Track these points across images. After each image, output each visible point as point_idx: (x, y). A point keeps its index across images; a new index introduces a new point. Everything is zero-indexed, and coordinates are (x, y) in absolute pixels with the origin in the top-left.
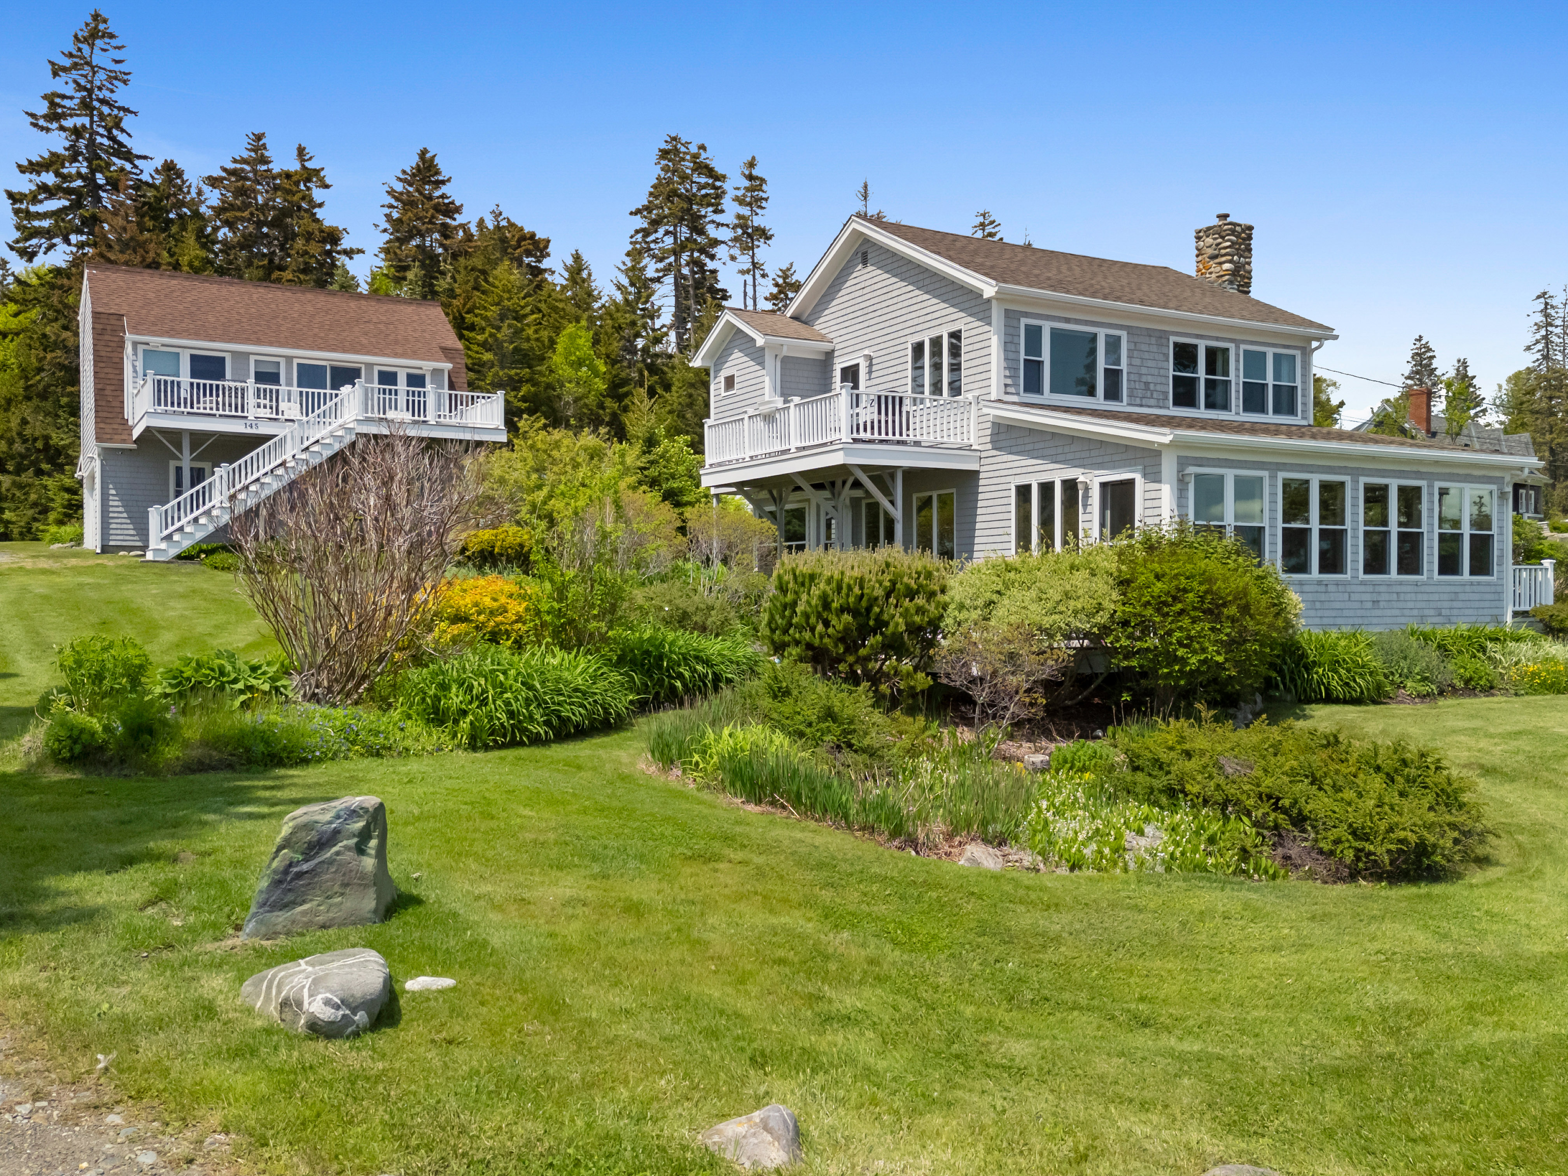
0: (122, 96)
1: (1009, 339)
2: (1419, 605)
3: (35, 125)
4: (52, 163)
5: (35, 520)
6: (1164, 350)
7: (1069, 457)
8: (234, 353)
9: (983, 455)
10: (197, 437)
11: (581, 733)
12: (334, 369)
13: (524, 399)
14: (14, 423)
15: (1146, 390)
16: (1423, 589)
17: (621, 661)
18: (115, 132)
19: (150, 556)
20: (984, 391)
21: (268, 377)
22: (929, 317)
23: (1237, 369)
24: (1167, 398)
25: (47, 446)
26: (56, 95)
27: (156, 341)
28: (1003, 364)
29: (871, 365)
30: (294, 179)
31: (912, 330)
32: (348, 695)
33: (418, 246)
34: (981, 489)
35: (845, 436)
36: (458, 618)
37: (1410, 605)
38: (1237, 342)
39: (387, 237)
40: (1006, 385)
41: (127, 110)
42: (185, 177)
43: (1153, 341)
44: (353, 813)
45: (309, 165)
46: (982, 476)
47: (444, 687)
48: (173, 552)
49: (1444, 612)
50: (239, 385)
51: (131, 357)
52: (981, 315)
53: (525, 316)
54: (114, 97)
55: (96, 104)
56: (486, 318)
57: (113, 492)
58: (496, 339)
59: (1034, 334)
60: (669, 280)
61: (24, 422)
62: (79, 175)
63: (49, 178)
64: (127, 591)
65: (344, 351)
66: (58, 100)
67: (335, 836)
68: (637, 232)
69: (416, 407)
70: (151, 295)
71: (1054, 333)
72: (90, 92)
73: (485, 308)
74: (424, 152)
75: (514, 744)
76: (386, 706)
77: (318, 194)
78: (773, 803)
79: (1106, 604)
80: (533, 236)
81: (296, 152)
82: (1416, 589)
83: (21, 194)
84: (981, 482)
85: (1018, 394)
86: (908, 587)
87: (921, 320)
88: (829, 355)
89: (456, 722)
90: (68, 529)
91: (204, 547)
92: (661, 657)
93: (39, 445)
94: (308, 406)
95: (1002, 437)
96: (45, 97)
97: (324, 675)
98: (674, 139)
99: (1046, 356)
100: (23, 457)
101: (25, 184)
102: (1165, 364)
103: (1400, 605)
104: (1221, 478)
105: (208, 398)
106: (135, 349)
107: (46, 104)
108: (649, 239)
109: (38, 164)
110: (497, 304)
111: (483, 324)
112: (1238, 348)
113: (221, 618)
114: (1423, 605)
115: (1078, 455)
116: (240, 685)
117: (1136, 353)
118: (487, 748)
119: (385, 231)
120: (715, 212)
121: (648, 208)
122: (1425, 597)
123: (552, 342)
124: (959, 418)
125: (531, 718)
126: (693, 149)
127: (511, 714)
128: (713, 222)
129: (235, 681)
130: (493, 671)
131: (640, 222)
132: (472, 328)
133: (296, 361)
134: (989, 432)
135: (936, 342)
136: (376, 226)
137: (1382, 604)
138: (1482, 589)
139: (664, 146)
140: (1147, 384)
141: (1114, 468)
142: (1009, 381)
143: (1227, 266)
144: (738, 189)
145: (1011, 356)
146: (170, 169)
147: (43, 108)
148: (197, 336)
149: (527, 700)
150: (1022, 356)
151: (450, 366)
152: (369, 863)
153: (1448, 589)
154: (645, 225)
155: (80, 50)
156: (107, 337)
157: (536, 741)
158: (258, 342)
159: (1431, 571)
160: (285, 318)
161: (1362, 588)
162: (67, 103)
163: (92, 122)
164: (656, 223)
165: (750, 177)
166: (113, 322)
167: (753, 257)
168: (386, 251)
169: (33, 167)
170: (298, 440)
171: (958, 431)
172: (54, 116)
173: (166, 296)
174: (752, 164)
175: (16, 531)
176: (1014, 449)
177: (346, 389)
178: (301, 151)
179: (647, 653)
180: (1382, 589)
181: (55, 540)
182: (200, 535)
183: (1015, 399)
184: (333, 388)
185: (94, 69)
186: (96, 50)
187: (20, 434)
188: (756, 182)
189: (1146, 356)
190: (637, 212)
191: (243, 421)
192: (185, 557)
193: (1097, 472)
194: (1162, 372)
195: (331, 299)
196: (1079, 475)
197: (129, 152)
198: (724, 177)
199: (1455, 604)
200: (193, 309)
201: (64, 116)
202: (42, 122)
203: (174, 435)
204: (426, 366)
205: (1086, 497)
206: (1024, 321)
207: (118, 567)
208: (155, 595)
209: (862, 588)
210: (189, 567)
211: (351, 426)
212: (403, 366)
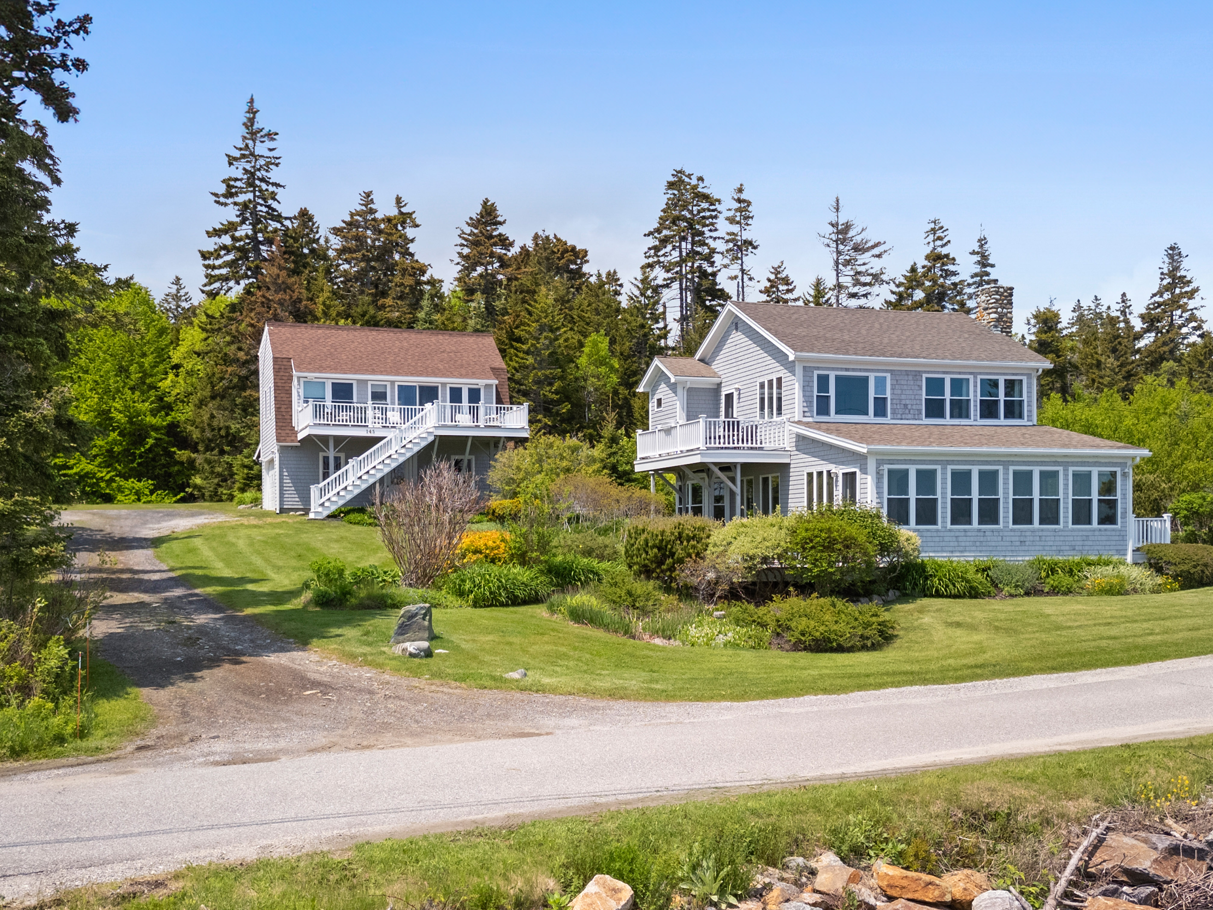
0: (274, 175)
1: (807, 383)
2: (1056, 543)
3: (217, 202)
4: (229, 228)
5: (219, 485)
6: (919, 383)
7: (830, 457)
8: (358, 381)
9: (792, 453)
10: (338, 440)
11: (525, 602)
12: (420, 387)
13: (556, 392)
14: (206, 418)
15: (903, 411)
16: (1060, 533)
17: (550, 571)
18: (270, 202)
19: (312, 516)
20: (792, 415)
21: (379, 396)
22: (767, 368)
23: (975, 391)
24: (921, 413)
25: (228, 434)
26: (230, 179)
27: (311, 375)
28: (802, 399)
29: (739, 394)
30: (394, 222)
31: (759, 374)
32: (424, 585)
33: (481, 275)
34: (791, 474)
35: (702, 445)
36: (476, 551)
37: (1051, 543)
38: (975, 374)
39: (460, 268)
40: (804, 412)
41: (277, 185)
42: (315, 220)
43: (910, 378)
44: (422, 608)
45: (404, 210)
46: (792, 466)
47: (463, 581)
48: (326, 513)
49: (1077, 548)
50: (363, 405)
51: (297, 386)
52: (791, 369)
53: (558, 329)
54: (269, 175)
55: (257, 182)
56: (529, 332)
57: (286, 474)
58: (537, 348)
59: (823, 381)
60: (676, 285)
61: (212, 417)
62: (247, 236)
63: (226, 240)
64: (304, 537)
65: (428, 375)
66: (232, 183)
67: (416, 614)
68: (650, 249)
69: (474, 412)
70: (307, 342)
71: (837, 378)
72: (253, 174)
73: (529, 325)
74: (485, 202)
75: (491, 605)
76: (440, 588)
77: (410, 232)
78: (583, 623)
79: (782, 543)
80: (574, 248)
81: (394, 201)
82: (1054, 534)
83: (209, 252)
84: (791, 470)
85: (812, 417)
86: (688, 535)
87: (763, 369)
88: (719, 385)
89: (468, 596)
90: (249, 495)
91: (343, 509)
92: (571, 570)
93: (223, 433)
94: (406, 416)
95: (801, 443)
96: (224, 181)
97: (414, 576)
98: (680, 172)
99: (832, 393)
100: (210, 441)
101: (210, 245)
102: (919, 392)
103: (1042, 543)
104: (907, 471)
105: (345, 413)
106: (299, 381)
107: (224, 186)
108: (660, 253)
109: (220, 230)
110: (537, 321)
111: (527, 336)
112: (975, 378)
113: (360, 553)
114: (1061, 543)
115: (833, 456)
116: (380, 579)
117: (897, 387)
118: (481, 607)
119: (458, 264)
120: (710, 230)
121: (658, 231)
122: (1062, 538)
123: (581, 345)
124: (777, 431)
125: (500, 595)
126: (694, 182)
127: (491, 593)
128: (711, 237)
129: (378, 577)
130: (484, 574)
131: (652, 242)
132: (519, 340)
133: (397, 384)
134: (794, 440)
135: (770, 382)
136: (452, 261)
137: (1027, 543)
138: (1108, 533)
139: (672, 179)
140: (906, 405)
141: (848, 465)
142: (806, 409)
143: (993, 316)
144: (730, 210)
145: (808, 394)
146: (305, 216)
147: (222, 189)
148: (335, 370)
149: (498, 587)
150: (815, 393)
151: (497, 382)
152: (426, 623)
153: (1081, 533)
154: (657, 243)
155: (247, 145)
156: (282, 374)
157: (502, 605)
158: (373, 372)
159: (1066, 522)
160: (389, 353)
161: (1012, 534)
162: (238, 184)
163: (255, 196)
164: (664, 241)
165: (739, 201)
166: (285, 363)
167: (742, 265)
168: (459, 280)
169: (216, 233)
170: (399, 440)
171: (777, 439)
172: (229, 194)
173: (316, 342)
174: (740, 190)
175: (207, 494)
176: (806, 451)
177: (428, 406)
178: (398, 200)
179: (565, 568)
180: (1028, 534)
181: (241, 502)
182: (341, 502)
183: (810, 420)
184: (420, 405)
185: (257, 157)
186: (258, 143)
187: (209, 425)
188: (744, 205)
189: (905, 387)
190: (650, 234)
191: (365, 429)
192: (333, 516)
193: (841, 467)
194: (917, 397)
195: (419, 336)
196: (833, 468)
197: (280, 215)
198: (719, 201)
199: (1086, 543)
200: (332, 350)
201: (236, 194)
202: (222, 200)
203: (324, 439)
204: (480, 383)
205: (837, 481)
206: (816, 373)
207: (294, 523)
208: (321, 541)
209: (662, 536)
210: (335, 523)
211: (431, 430)
212: (465, 384)
